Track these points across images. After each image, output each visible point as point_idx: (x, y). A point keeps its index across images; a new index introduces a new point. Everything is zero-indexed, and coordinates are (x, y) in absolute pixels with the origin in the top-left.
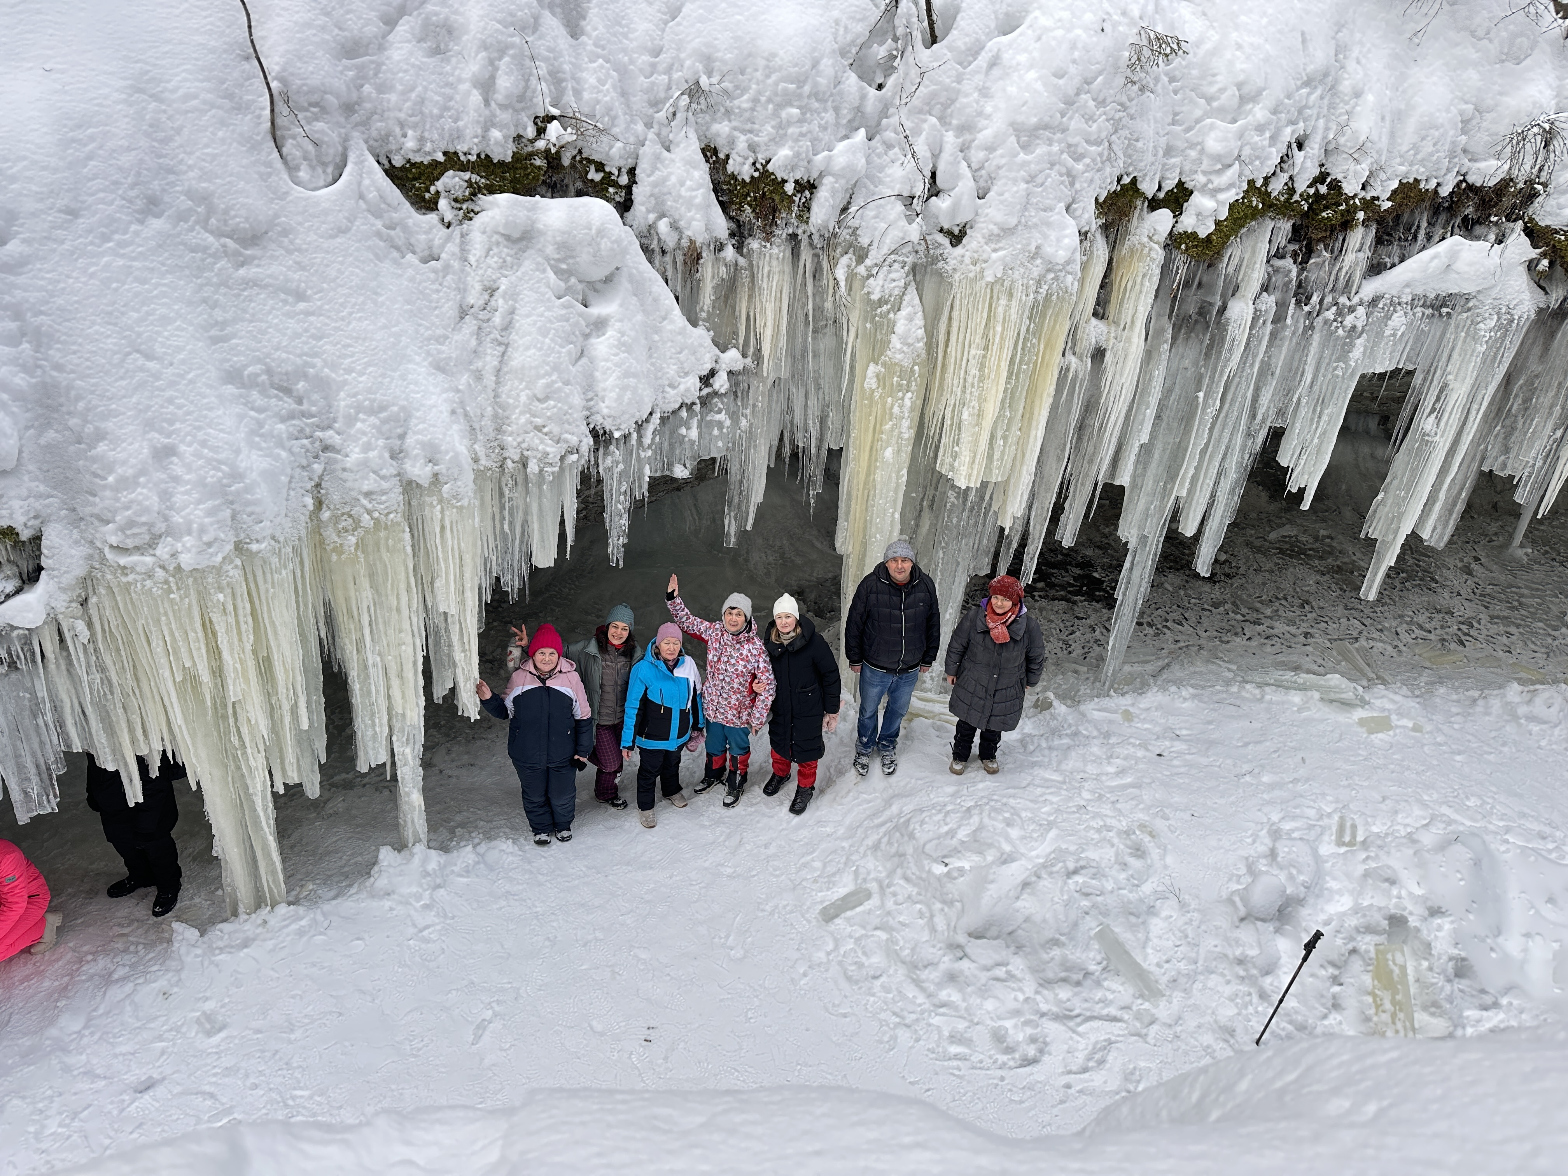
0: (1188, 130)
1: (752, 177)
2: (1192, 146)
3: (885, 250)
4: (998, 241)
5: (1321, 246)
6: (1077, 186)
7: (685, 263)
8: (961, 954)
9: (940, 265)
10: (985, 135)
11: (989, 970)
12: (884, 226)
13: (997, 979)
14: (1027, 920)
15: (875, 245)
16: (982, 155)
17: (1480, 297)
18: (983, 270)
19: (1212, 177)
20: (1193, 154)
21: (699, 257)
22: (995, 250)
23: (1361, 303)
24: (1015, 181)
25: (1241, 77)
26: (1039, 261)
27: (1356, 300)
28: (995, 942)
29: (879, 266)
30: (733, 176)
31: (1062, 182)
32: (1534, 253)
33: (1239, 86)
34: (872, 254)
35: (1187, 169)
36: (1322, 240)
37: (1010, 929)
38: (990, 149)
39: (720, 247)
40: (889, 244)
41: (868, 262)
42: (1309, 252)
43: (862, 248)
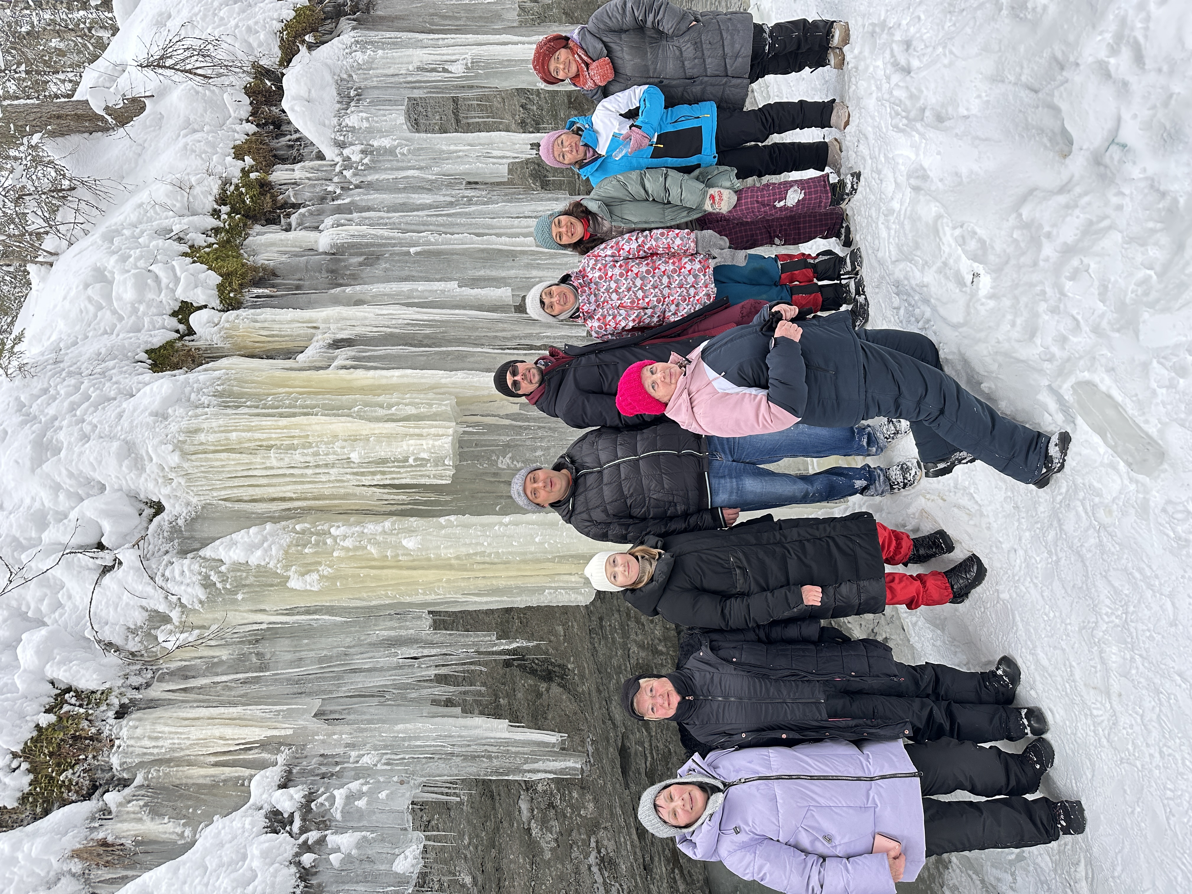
0: (121, 319)
1: (29, 771)
2: (135, 310)
3: (150, 590)
4: (142, 459)
5: (281, 197)
6: (112, 394)
7: (107, 864)
8: (1115, 152)
9: (181, 522)
10: (45, 497)
11: (1125, 84)
12: (126, 596)
13: (1139, 58)
14: (997, 79)
15: (144, 603)
16: (62, 496)
17: (337, 71)
18: (172, 469)
19: (163, 285)
20: (142, 308)
21: (104, 844)
22: (151, 460)
23: (341, 154)
24: (81, 454)
25: (81, 287)
26: (170, 411)
27: (338, 159)
28: (1064, 106)
29: (168, 593)
30: (24, 799)
31: (104, 409)
32: (303, 49)
33: (87, 286)
34: (152, 604)
35: (154, 310)
36: (274, 198)
37: (1024, 94)
38: (57, 488)
39: (105, 812)
40: (144, 587)
41: (162, 608)
42: (285, 205)
43: (151, 619)
